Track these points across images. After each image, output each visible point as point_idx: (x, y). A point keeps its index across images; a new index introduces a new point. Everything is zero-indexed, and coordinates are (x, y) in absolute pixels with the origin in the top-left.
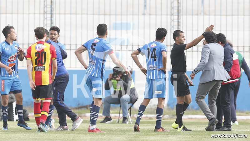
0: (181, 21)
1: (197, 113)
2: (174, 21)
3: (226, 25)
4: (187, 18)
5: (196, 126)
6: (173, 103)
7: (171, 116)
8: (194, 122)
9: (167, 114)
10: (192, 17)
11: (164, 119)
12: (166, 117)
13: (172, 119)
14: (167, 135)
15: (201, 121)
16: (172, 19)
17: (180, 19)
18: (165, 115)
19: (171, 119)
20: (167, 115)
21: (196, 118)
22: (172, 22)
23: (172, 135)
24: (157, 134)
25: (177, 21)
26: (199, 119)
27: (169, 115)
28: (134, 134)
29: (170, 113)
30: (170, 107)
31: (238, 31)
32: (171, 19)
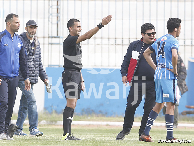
0: (61, 7)
1: (80, 118)
2: (53, 7)
3: (116, 12)
4: (68, 3)
5: (79, 134)
6: (51, 106)
7: (49, 122)
8: (76, 129)
9: (44, 119)
10: (75, 3)
11: (40, 126)
12: (43, 124)
13: (50, 125)
14: (44, 144)
15: (84, 128)
16: (51, 5)
17: (60, 5)
18: (42, 120)
19: (48, 126)
20: (44, 121)
21: (78, 125)
22: (51, 9)
23: (50, 145)
24: (32, 144)
25: (56, 7)
26: (82, 126)
27: (47, 121)
28: (4, 144)
29: (47, 118)
30: (47, 111)
31: (130, 20)
32: (49, 5)
